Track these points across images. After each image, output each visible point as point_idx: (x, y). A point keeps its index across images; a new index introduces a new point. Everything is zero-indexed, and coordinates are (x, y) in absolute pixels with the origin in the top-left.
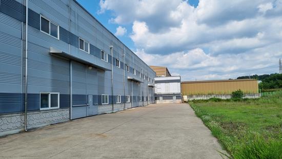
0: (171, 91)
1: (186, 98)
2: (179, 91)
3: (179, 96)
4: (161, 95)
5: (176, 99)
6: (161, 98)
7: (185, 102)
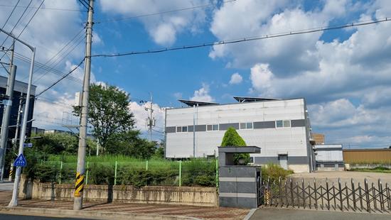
0: (333, 159)
1: (348, 166)
2: (341, 159)
3: (341, 164)
4: (322, 163)
5: (339, 166)
6: (322, 165)
7: (348, 170)
